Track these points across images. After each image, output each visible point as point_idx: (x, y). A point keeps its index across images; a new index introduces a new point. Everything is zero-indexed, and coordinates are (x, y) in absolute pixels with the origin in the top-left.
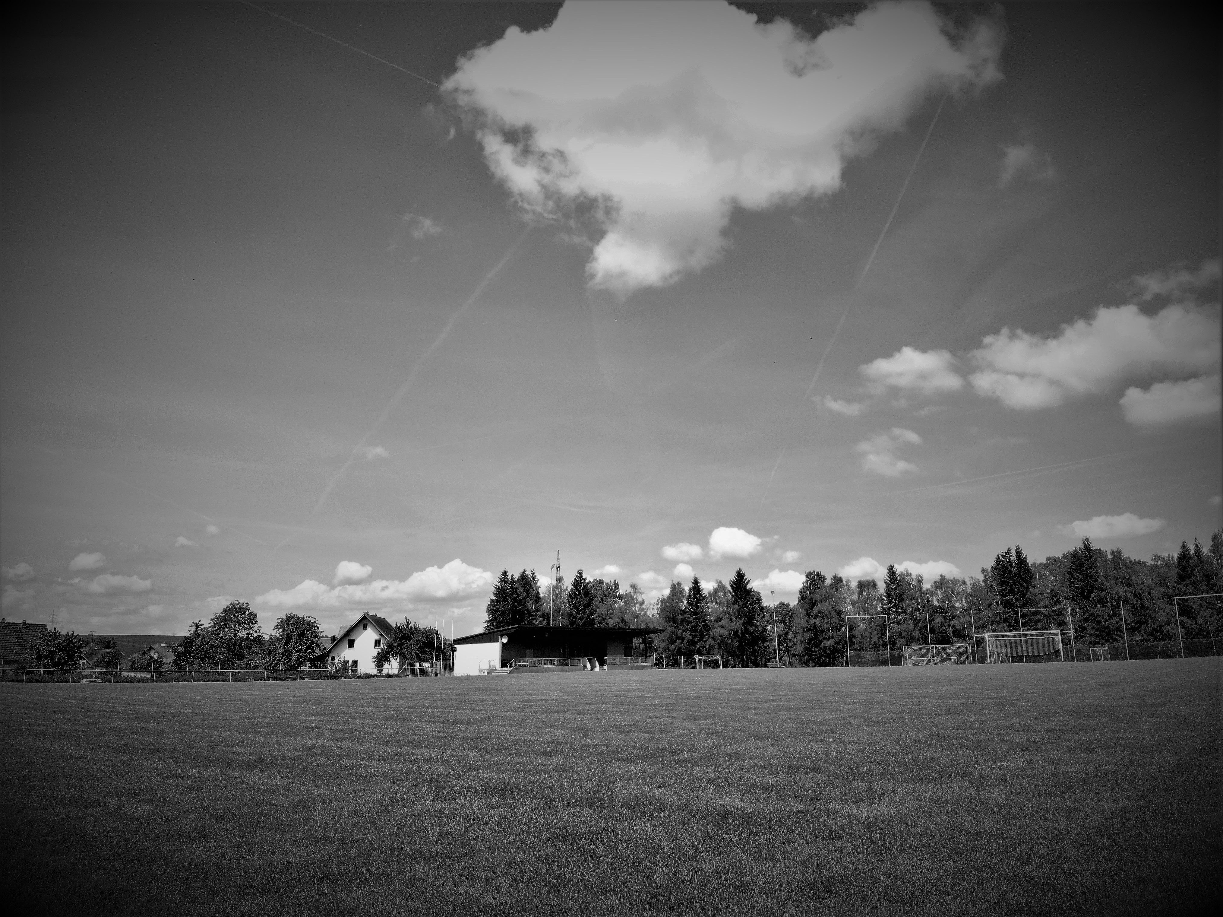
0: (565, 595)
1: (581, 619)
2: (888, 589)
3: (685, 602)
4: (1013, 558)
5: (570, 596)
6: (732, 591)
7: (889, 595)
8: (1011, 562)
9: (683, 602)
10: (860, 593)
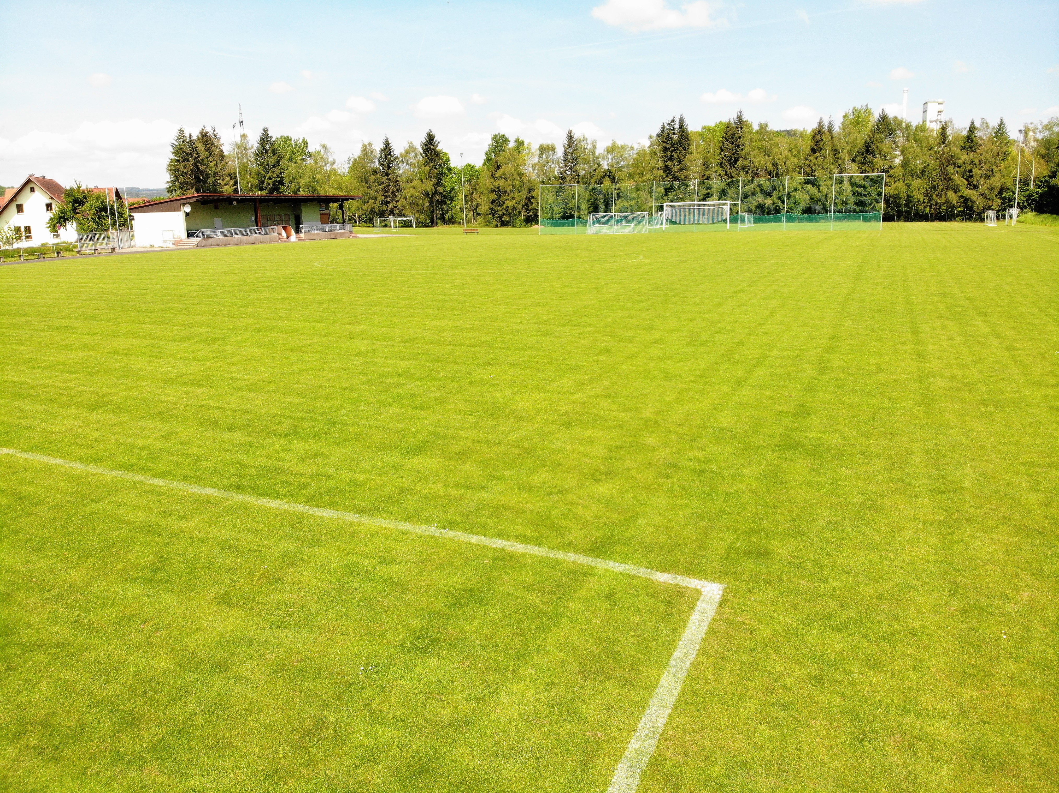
0: (251, 152)
1: (270, 179)
2: (566, 153)
3: (377, 162)
4: (677, 126)
5: (257, 155)
6: (422, 152)
7: (566, 159)
8: (674, 129)
9: (374, 162)
10: (540, 156)
